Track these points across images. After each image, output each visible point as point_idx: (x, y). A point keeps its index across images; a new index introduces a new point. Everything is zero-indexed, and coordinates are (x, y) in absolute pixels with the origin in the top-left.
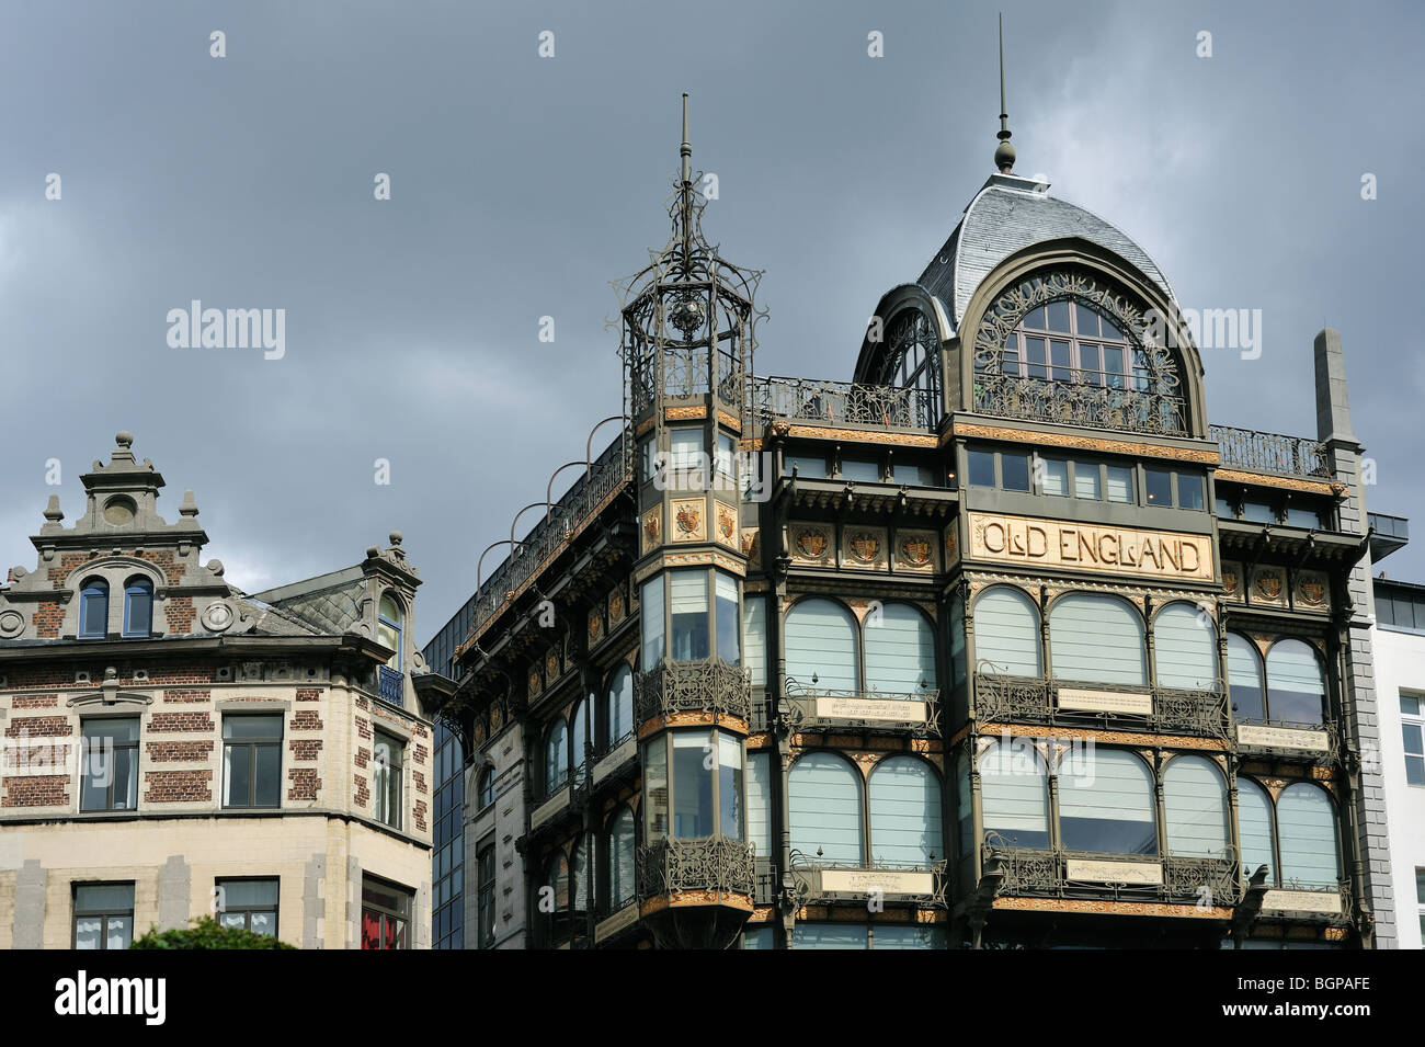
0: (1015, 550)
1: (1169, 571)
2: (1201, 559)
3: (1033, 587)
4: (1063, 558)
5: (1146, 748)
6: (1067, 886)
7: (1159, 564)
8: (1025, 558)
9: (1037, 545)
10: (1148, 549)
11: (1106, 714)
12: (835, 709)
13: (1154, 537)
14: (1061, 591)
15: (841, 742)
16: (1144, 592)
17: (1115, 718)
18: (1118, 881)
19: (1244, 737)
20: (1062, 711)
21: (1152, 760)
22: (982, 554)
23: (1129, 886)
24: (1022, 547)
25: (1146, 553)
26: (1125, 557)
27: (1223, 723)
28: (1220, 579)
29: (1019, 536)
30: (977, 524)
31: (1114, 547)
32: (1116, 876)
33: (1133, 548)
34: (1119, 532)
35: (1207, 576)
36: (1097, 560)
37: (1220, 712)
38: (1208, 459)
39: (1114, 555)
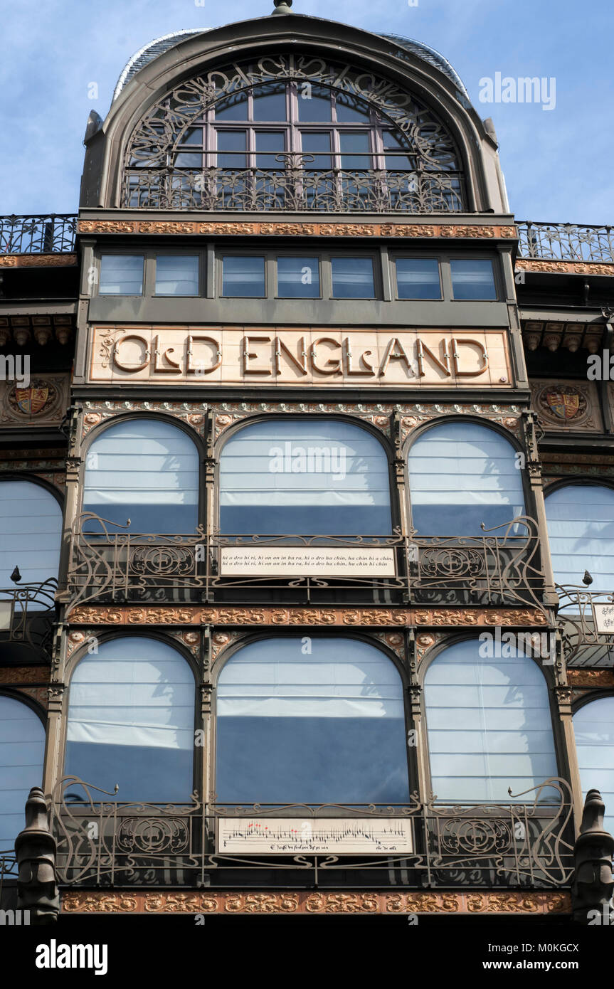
0: (160, 366)
1: (432, 377)
2: (492, 361)
3: (191, 415)
4: (246, 373)
5: (389, 630)
6: (215, 866)
7: (415, 371)
8: (180, 377)
9: (201, 357)
10: (395, 353)
11: (308, 580)
13: (407, 340)
16: (390, 411)
17: (325, 585)
18: (321, 851)
20: (225, 579)
21: (399, 652)
22: (109, 377)
23: (344, 860)
24: (176, 362)
25: (393, 358)
26: (355, 366)
27: (533, 583)
28: (524, 384)
29: (171, 350)
30: (102, 340)
31: (336, 354)
32: (316, 843)
33: (369, 353)
34: (345, 335)
35: (502, 382)
36: (305, 373)
37: (527, 565)
38: (497, 236)
39: (336, 363)
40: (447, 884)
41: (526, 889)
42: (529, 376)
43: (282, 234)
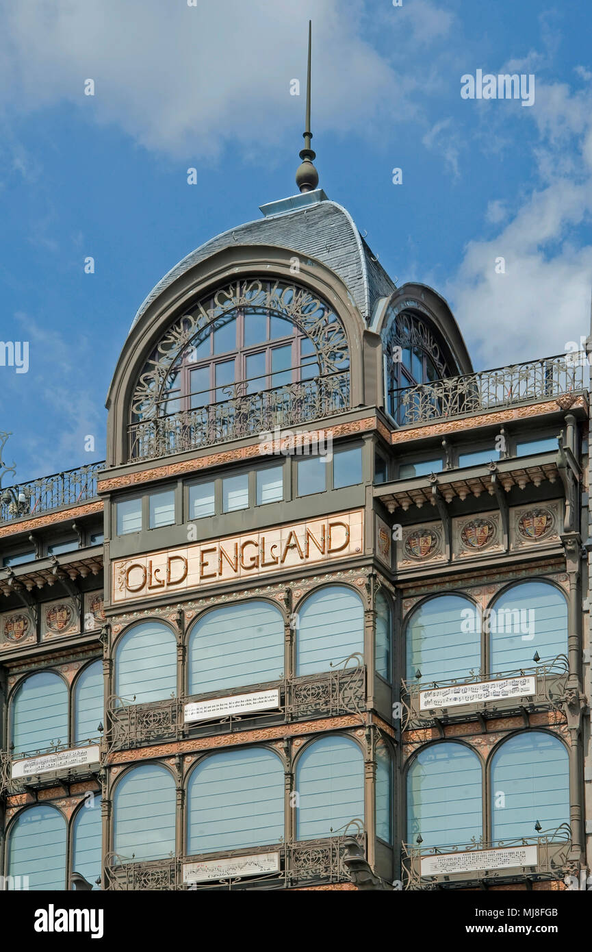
0: (153, 582)
1: (315, 557)
2: (352, 535)
3: (171, 615)
4: (203, 577)
5: (276, 741)
7: (304, 555)
8: (166, 588)
10: (293, 542)
11: (231, 718)
14: (200, 610)
15: (49, 795)
16: (287, 587)
17: (239, 720)
18: (232, 876)
19: (427, 703)
20: (188, 724)
21: (282, 753)
22: (123, 597)
23: (244, 879)
24: (162, 579)
25: (290, 547)
26: (267, 558)
28: (370, 550)
29: (158, 571)
30: (119, 571)
31: (257, 551)
32: (230, 872)
33: (275, 547)
34: (263, 535)
35: (357, 551)
36: (238, 570)
39: (257, 557)
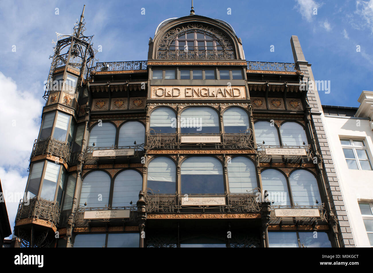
0: (167, 95)
2: (242, 93)
3: (174, 106)
4: (186, 96)
6: (181, 208)
7: (224, 96)
8: (171, 98)
9: (176, 93)
10: (220, 91)
11: (201, 144)
12: (100, 154)
13: (222, 89)
14: (186, 106)
15: (104, 167)
16: (219, 105)
17: (205, 145)
18: (205, 205)
19: (268, 152)
20: (182, 144)
21: (222, 160)
22: (155, 98)
23: (210, 207)
24: (170, 94)
25: (219, 93)
26: (211, 95)
27: (252, 144)
28: (249, 98)
29: (169, 92)
30: (154, 89)
31: (206, 92)
32: (204, 203)
33: (214, 92)
34: (208, 88)
35: (244, 98)
36: (199, 96)
37: (250, 140)
38: (242, 65)
39: (206, 94)
40: (233, 212)
41: (251, 213)
42: (250, 96)
43: (194, 65)
